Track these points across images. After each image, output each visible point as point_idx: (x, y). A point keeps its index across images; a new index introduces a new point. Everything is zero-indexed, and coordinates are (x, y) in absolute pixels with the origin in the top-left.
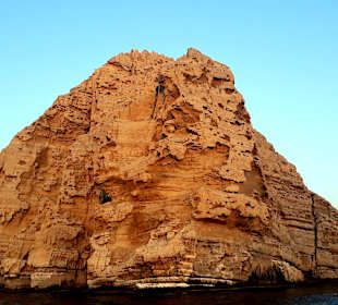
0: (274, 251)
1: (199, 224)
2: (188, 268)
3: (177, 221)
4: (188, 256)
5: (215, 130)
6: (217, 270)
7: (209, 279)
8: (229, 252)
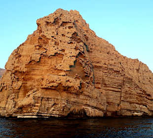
0: (85, 102)
1: (43, 90)
2: (37, 110)
3: (35, 89)
4: (36, 105)
5: (56, 47)
6: (51, 111)
7: (46, 115)
8: (56, 103)
